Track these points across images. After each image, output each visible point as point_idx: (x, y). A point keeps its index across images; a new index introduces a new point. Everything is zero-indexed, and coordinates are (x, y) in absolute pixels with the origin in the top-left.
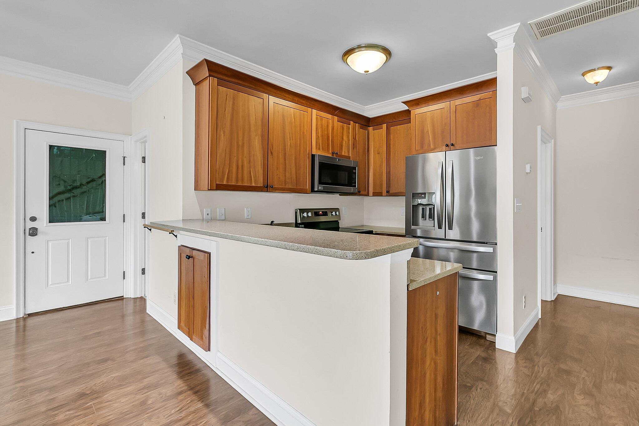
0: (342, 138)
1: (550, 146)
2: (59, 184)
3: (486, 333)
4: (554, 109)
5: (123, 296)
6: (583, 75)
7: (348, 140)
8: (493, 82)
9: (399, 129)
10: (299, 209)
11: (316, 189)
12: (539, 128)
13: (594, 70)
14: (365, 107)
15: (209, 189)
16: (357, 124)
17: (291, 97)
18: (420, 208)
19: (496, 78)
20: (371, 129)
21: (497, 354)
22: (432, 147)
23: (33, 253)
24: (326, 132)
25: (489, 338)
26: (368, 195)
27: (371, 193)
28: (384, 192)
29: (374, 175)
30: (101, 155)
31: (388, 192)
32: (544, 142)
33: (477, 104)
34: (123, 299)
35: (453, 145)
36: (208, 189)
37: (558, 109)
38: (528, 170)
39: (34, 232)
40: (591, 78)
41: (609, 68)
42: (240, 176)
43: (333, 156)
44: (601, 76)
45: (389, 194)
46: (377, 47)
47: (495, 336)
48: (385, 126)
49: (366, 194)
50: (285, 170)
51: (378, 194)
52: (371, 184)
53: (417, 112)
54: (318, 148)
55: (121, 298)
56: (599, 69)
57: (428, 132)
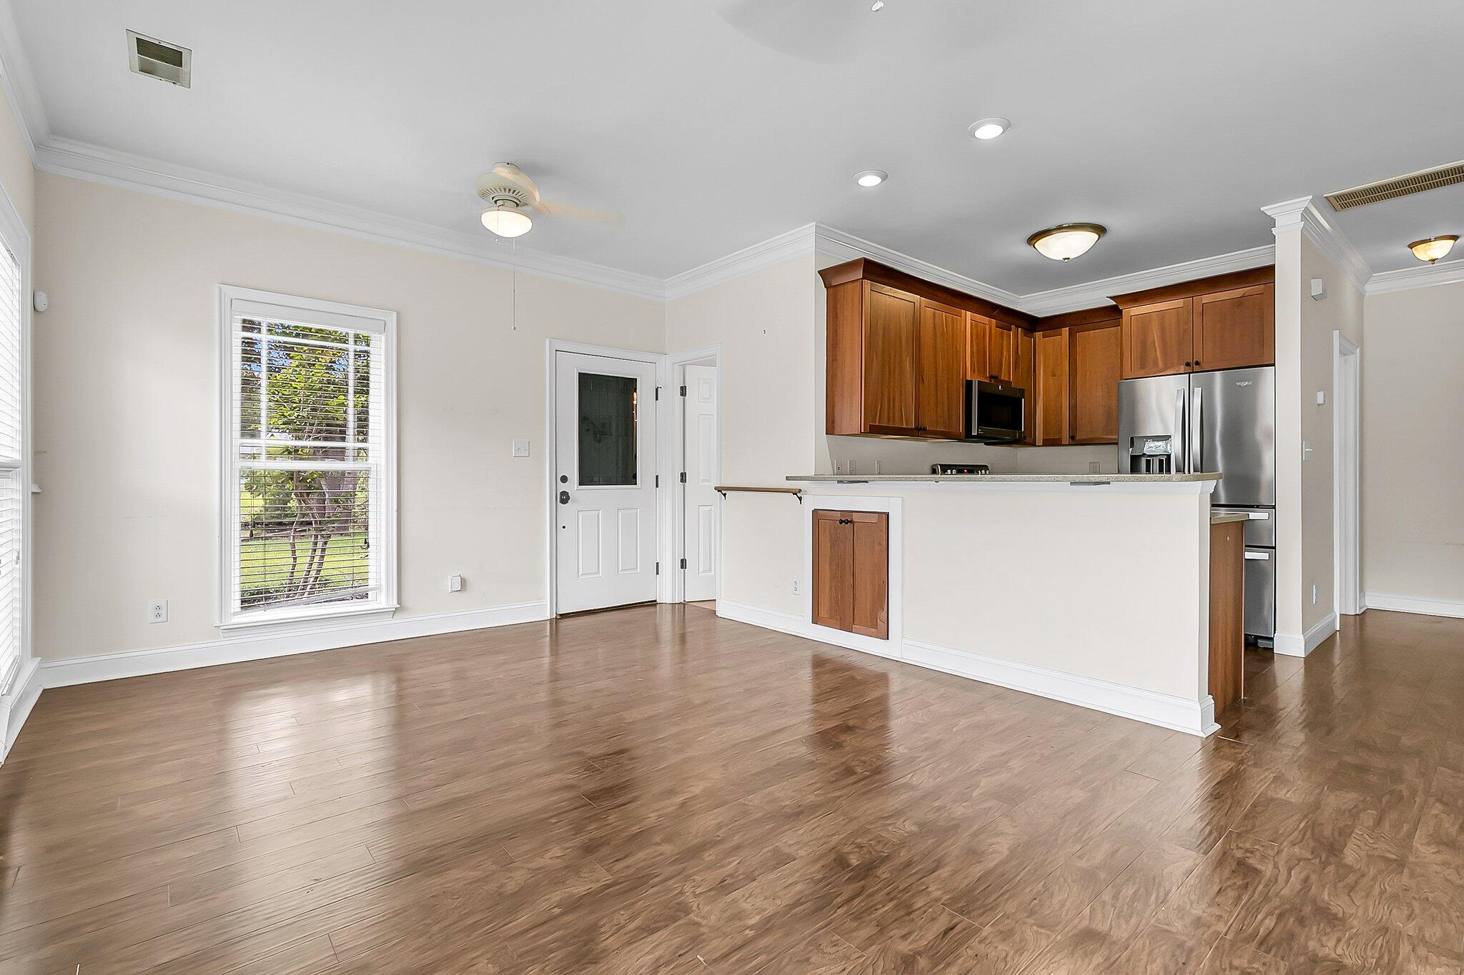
0: (1002, 353)
1: (1354, 359)
2: (588, 430)
3: (1257, 637)
4: (1361, 297)
5: (655, 601)
6: (1411, 246)
7: (1009, 356)
8: (1266, 273)
9: (1095, 338)
10: (940, 465)
11: (974, 433)
12: (1336, 333)
13: (1429, 241)
14: (1021, 297)
15: (863, 431)
16: (1020, 329)
17: (944, 296)
18: (1143, 460)
19: (1273, 266)
20: (1039, 335)
21: (1277, 664)
22: (1161, 365)
23: (564, 527)
24: (982, 345)
25: (1261, 643)
26: (1034, 444)
27: (1039, 440)
28: (1066, 439)
29: (1046, 410)
30: (628, 386)
31: (1072, 438)
32: (1343, 353)
33: (1239, 302)
34: (655, 605)
35: (1197, 363)
36: (861, 432)
37: (1367, 295)
38: (1320, 400)
39: (565, 498)
40: (1423, 253)
41: (1455, 238)
42: (891, 415)
43: (990, 381)
44: (1441, 249)
45: (1074, 441)
46: (1087, 226)
47: (1272, 639)
48: (1065, 331)
49: (1032, 442)
50: (936, 405)
51: (1050, 442)
52: (1039, 426)
53: (1133, 312)
54: (973, 371)
55: (653, 603)
56: (1436, 239)
57: (1153, 342)
